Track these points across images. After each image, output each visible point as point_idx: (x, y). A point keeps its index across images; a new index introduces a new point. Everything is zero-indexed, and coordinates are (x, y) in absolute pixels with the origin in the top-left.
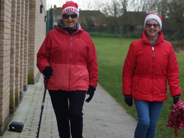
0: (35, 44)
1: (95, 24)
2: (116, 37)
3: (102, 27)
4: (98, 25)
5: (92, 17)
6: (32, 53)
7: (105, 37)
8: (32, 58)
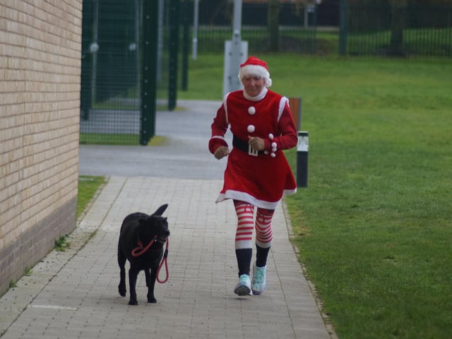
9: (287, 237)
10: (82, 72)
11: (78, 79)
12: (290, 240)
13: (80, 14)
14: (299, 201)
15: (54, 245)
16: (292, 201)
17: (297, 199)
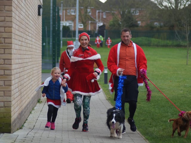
0: (13, 56)
1: (139, 22)
2: (179, 46)
3: (152, 28)
4: (144, 24)
5: (132, 10)
6: (7, 72)
7: (157, 46)
8: (7, 83)
9: (105, 98)
10: (42, 50)
11: (41, 52)
12: (106, 99)
13: (41, 32)
14: (106, 88)
15: (37, 101)
16: (104, 88)
17: (105, 87)
